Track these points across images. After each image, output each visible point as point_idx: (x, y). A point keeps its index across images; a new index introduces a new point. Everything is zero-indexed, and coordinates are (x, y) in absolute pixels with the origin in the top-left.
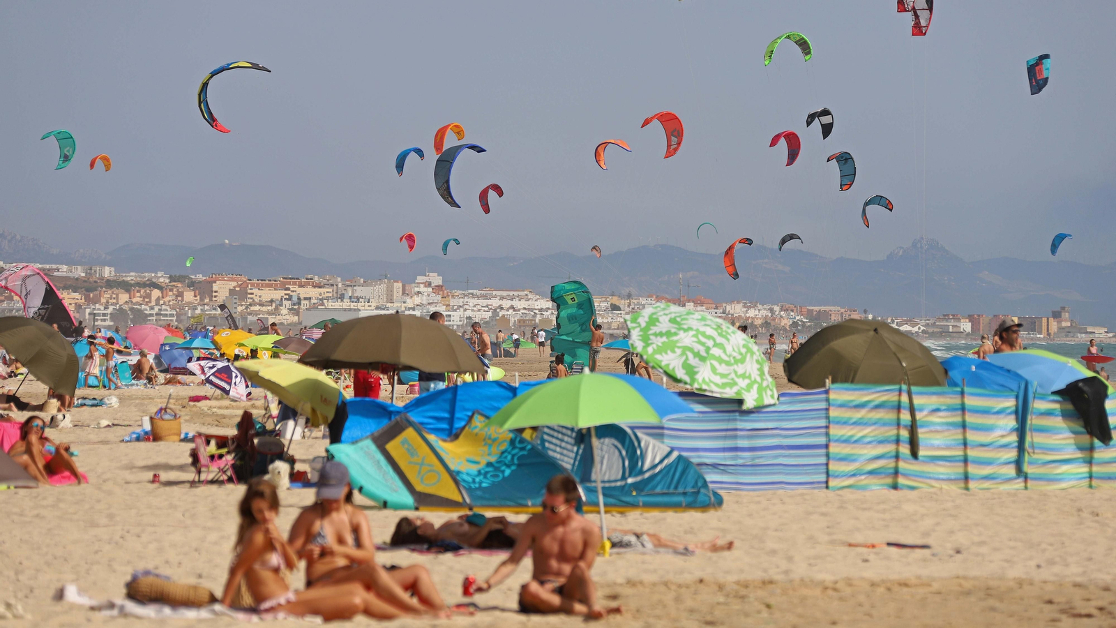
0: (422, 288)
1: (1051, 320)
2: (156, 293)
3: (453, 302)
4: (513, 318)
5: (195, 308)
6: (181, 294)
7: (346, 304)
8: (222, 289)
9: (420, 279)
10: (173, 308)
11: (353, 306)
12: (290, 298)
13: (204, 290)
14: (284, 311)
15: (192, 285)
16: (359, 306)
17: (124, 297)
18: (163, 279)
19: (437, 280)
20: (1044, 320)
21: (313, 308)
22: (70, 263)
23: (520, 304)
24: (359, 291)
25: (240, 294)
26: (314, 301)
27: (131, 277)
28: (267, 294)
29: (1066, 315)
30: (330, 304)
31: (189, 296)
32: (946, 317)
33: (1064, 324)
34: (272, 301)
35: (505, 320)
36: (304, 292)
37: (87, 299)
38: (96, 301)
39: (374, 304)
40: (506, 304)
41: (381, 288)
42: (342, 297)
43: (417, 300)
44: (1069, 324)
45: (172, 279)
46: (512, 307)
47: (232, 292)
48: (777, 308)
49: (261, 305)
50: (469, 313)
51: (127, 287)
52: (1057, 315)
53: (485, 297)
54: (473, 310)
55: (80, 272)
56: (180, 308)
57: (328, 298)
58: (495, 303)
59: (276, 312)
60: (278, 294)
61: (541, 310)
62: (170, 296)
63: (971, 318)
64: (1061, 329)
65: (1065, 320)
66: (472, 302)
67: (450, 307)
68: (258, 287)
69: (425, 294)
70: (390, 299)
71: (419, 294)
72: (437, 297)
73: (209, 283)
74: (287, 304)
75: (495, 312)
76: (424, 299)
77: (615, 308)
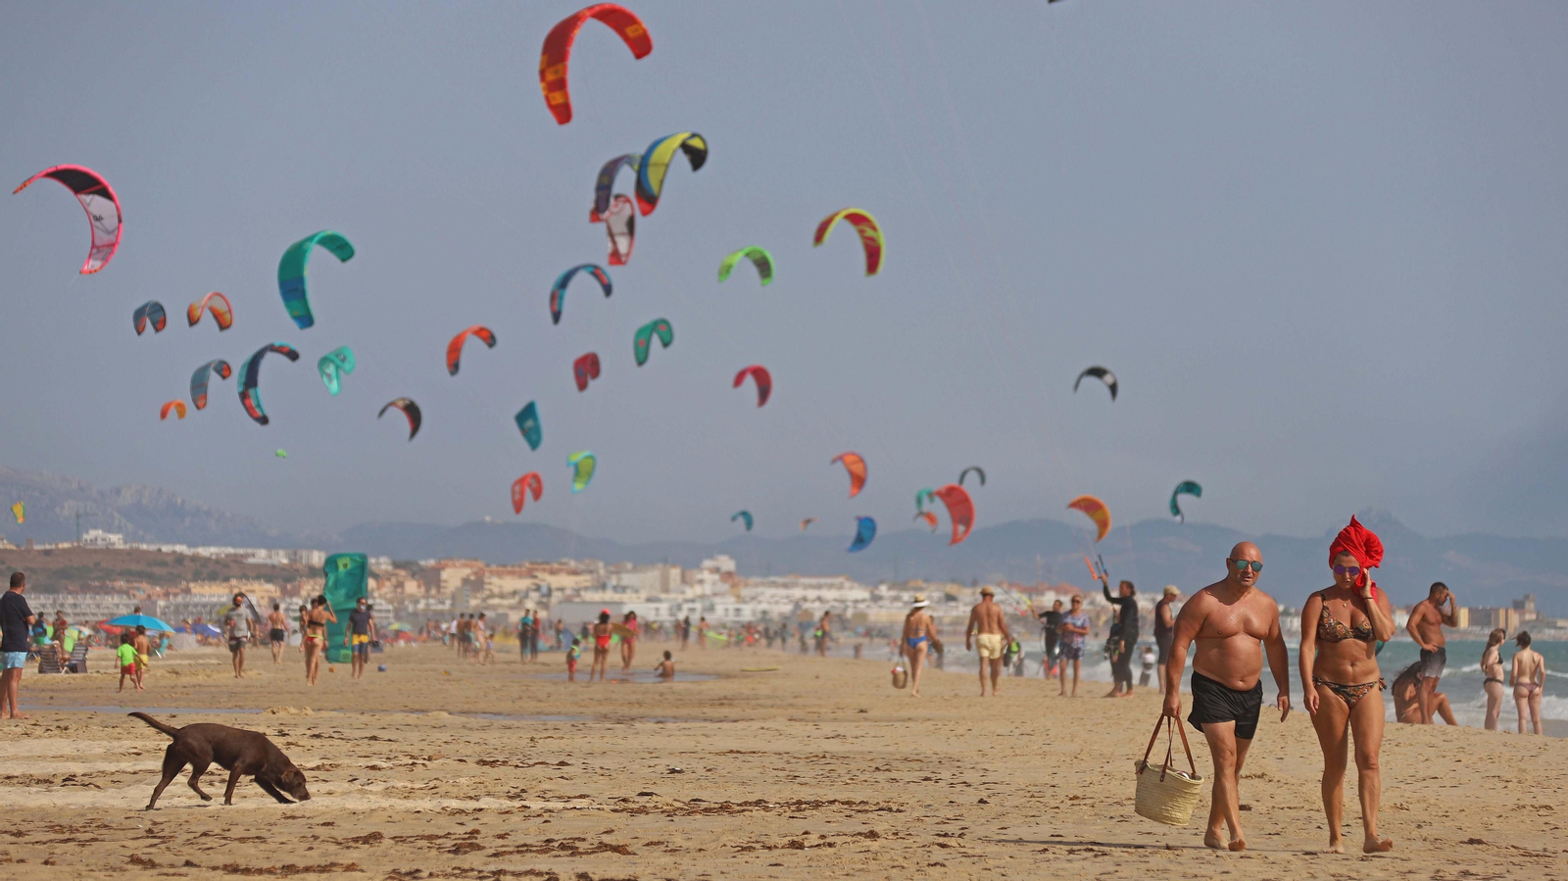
0: (706, 576)
1: (1511, 612)
3: (745, 592)
5: (416, 602)
6: (400, 585)
7: (609, 595)
8: (453, 577)
9: (708, 563)
10: (390, 601)
11: (617, 597)
12: (538, 588)
13: (431, 579)
15: (417, 572)
16: (625, 597)
18: (382, 564)
19: (727, 564)
20: (1502, 613)
21: (568, 600)
22: (271, 545)
23: (830, 594)
24: (627, 579)
25: (475, 584)
26: (568, 592)
28: (510, 584)
29: (1530, 606)
30: (589, 596)
31: (411, 587)
33: (1528, 617)
34: (514, 593)
35: (808, 613)
36: (555, 581)
37: (284, 591)
39: (643, 595)
40: (812, 594)
41: (652, 576)
42: (603, 587)
43: (698, 590)
44: (1534, 617)
45: (397, 565)
46: (819, 599)
47: (466, 581)
49: (502, 596)
50: (764, 606)
52: (1519, 606)
53: (785, 586)
54: (769, 603)
55: (281, 558)
56: (399, 601)
57: (586, 589)
58: (795, 592)
60: (523, 584)
61: (856, 601)
65: (1530, 612)
66: (769, 592)
67: (740, 599)
68: (499, 575)
69: (707, 581)
70: (666, 589)
71: (701, 582)
72: (725, 587)
73: (437, 570)
74: (535, 595)
75: (797, 605)
76: (708, 589)
77: (950, 598)
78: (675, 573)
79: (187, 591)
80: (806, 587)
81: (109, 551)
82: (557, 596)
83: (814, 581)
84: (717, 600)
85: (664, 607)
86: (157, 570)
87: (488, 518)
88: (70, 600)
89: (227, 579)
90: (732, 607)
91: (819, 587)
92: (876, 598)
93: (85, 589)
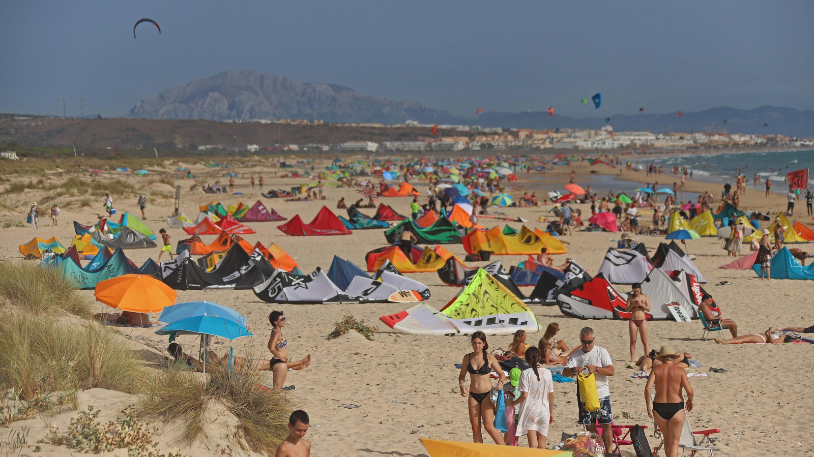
0: (604, 133)
2: (497, 137)
3: (616, 138)
4: (638, 143)
5: (511, 143)
6: (506, 137)
7: (572, 140)
8: (523, 134)
9: (603, 128)
10: (504, 142)
12: (549, 138)
13: (516, 135)
14: (547, 143)
15: (512, 133)
16: (577, 140)
17: (484, 139)
18: (499, 130)
19: (610, 128)
21: (559, 141)
22: (463, 123)
23: (643, 138)
24: (578, 134)
25: (529, 137)
26: (559, 139)
27: (487, 130)
28: (541, 136)
30: (565, 140)
31: (510, 138)
34: (542, 139)
35: (635, 144)
36: (555, 135)
37: (470, 139)
38: (474, 140)
39: (583, 139)
40: (637, 138)
41: (586, 133)
42: (570, 137)
43: (600, 137)
45: (504, 130)
46: (639, 139)
47: (527, 136)
48: (753, 136)
49: (538, 140)
50: (621, 142)
51: (485, 134)
53: (628, 135)
55: (467, 128)
56: (506, 142)
57: (565, 137)
58: (632, 137)
59: (544, 143)
60: (545, 136)
61: (651, 140)
62: (502, 138)
66: (623, 137)
67: (614, 140)
68: (537, 133)
69: (603, 135)
70: (590, 137)
71: (601, 135)
72: (608, 136)
73: (517, 132)
74: (548, 140)
75: (632, 141)
76: (603, 137)
77: (682, 138)
78: (593, 132)
79: (441, 140)
80: (635, 135)
81: (415, 128)
82: (555, 140)
83: (638, 133)
84: (606, 141)
85: (589, 143)
86: (431, 133)
87: (529, 111)
88: (406, 143)
89: (452, 136)
90: (611, 143)
91: (639, 135)
92: (657, 139)
93: (410, 140)
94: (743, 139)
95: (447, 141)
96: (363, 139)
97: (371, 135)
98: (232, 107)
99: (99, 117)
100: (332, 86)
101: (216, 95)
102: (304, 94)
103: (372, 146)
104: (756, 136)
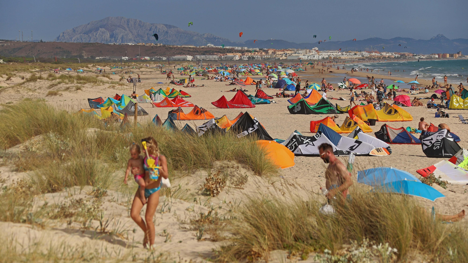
0: (313, 51)
2: (256, 53)
3: (320, 54)
4: (332, 57)
5: (265, 56)
6: (262, 53)
7: (297, 55)
8: (270, 52)
9: (313, 49)
11: (298, 55)
12: (285, 53)
13: (267, 52)
14: (283, 56)
15: (264, 51)
16: (299, 55)
17: (250, 54)
18: (258, 49)
19: (317, 49)
20: (455, 54)
21: (290, 55)
22: (238, 46)
23: (335, 54)
24: (300, 52)
25: (274, 53)
27: (251, 49)
28: (280, 53)
30: (293, 55)
31: (263, 53)
32: (432, 54)
35: (331, 57)
36: (288, 52)
37: (242, 54)
38: (244, 55)
39: (303, 54)
40: (331, 54)
41: (304, 51)
42: (296, 53)
43: (312, 53)
45: (260, 50)
46: (333, 55)
47: (272, 52)
48: (393, 53)
49: (279, 55)
50: (323, 56)
51: (250, 52)
52: (458, 53)
53: (327, 52)
55: (240, 48)
56: (261, 56)
57: (293, 53)
58: (329, 54)
59: (282, 56)
60: (282, 53)
61: (339, 55)
62: (259, 54)
63: (438, 54)
64: (459, 56)
65: (460, 54)
66: (324, 54)
68: (278, 51)
69: (314, 52)
70: (306, 53)
72: (317, 53)
73: (268, 51)
74: (284, 55)
75: (329, 56)
77: (355, 54)
78: (308, 50)
79: (227, 55)
81: (213, 48)
82: (288, 55)
83: (332, 51)
84: (315, 55)
85: (306, 56)
86: (221, 51)
88: (208, 56)
89: (233, 52)
90: (318, 56)
92: (343, 54)
93: (210, 54)
94: (388, 55)
95: (230, 55)
96: (184, 54)
97: (189, 52)
98: (111, 36)
99: (41, 41)
100: (166, 25)
101: (103, 29)
102: (150, 30)
103: (189, 58)
104: (395, 53)
